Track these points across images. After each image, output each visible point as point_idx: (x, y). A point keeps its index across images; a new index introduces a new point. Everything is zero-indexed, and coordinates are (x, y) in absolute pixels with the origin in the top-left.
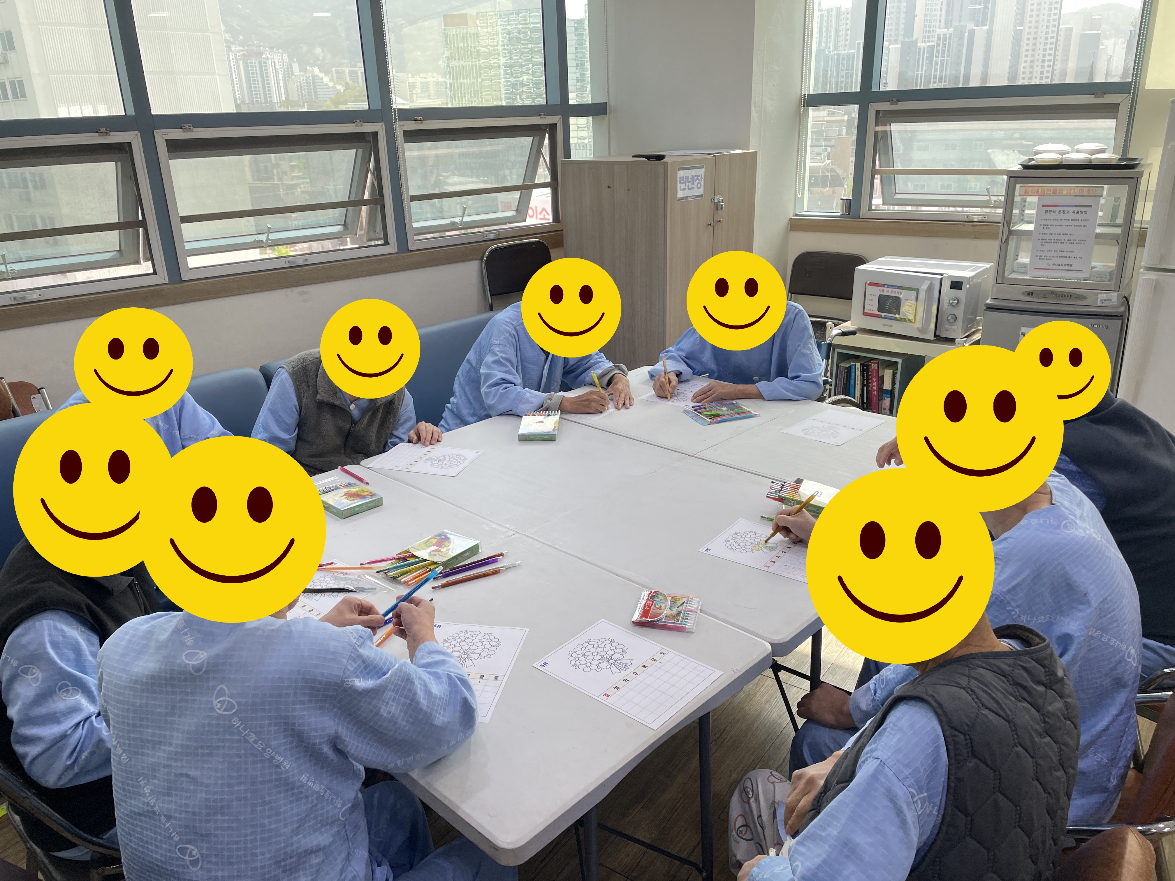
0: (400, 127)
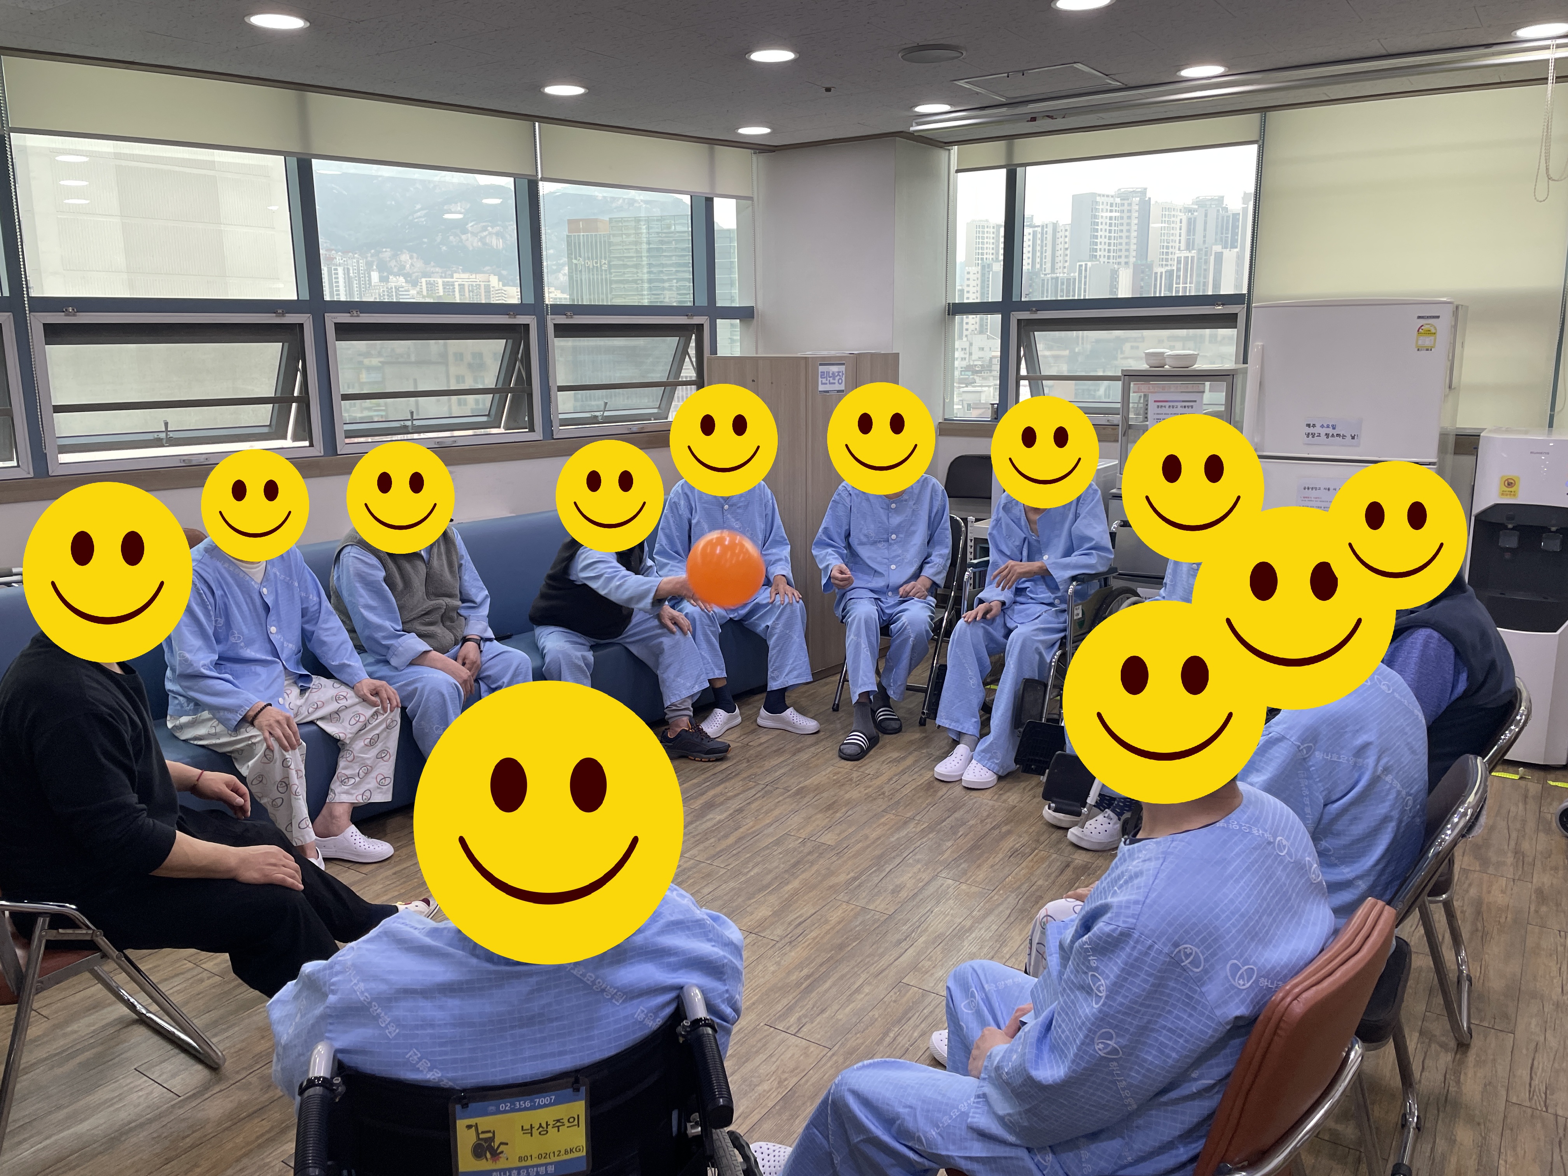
0: (552, 321)
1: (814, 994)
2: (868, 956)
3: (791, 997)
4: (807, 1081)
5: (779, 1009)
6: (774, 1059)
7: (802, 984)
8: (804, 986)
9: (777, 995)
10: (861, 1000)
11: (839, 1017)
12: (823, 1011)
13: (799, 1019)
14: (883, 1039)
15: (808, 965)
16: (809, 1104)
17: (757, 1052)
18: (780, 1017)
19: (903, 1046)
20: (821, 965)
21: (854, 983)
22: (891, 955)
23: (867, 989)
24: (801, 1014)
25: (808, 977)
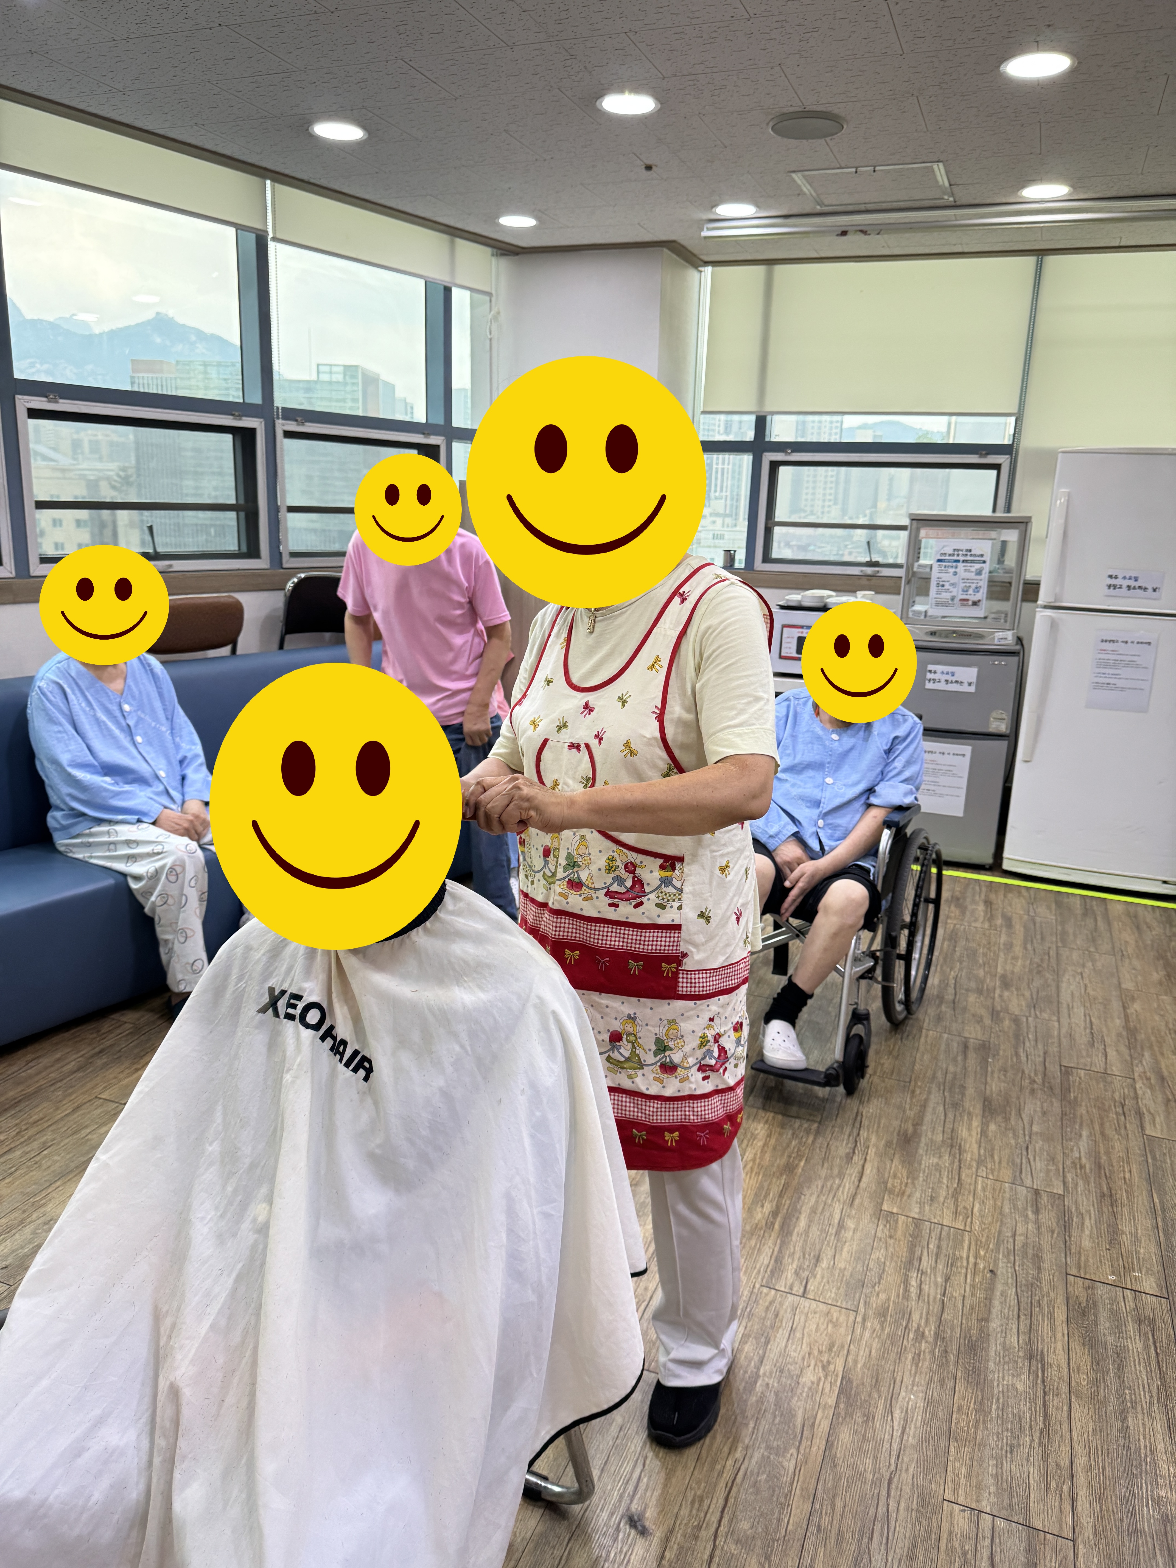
0: (281, 426)
1: (794, 1238)
2: (826, 1179)
3: (770, 1243)
4: (856, 1362)
5: (766, 1262)
6: (798, 1335)
7: (773, 1224)
8: (777, 1226)
9: (753, 1242)
10: (852, 1238)
11: (842, 1265)
12: (818, 1259)
13: (797, 1273)
14: (906, 1290)
15: (766, 1197)
16: (876, 1396)
17: (772, 1327)
18: (772, 1272)
19: (935, 1298)
20: (781, 1195)
21: (831, 1215)
22: (851, 1175)
23: (850, 1224)
24: (795, 1266)
25: (775, 1213)
